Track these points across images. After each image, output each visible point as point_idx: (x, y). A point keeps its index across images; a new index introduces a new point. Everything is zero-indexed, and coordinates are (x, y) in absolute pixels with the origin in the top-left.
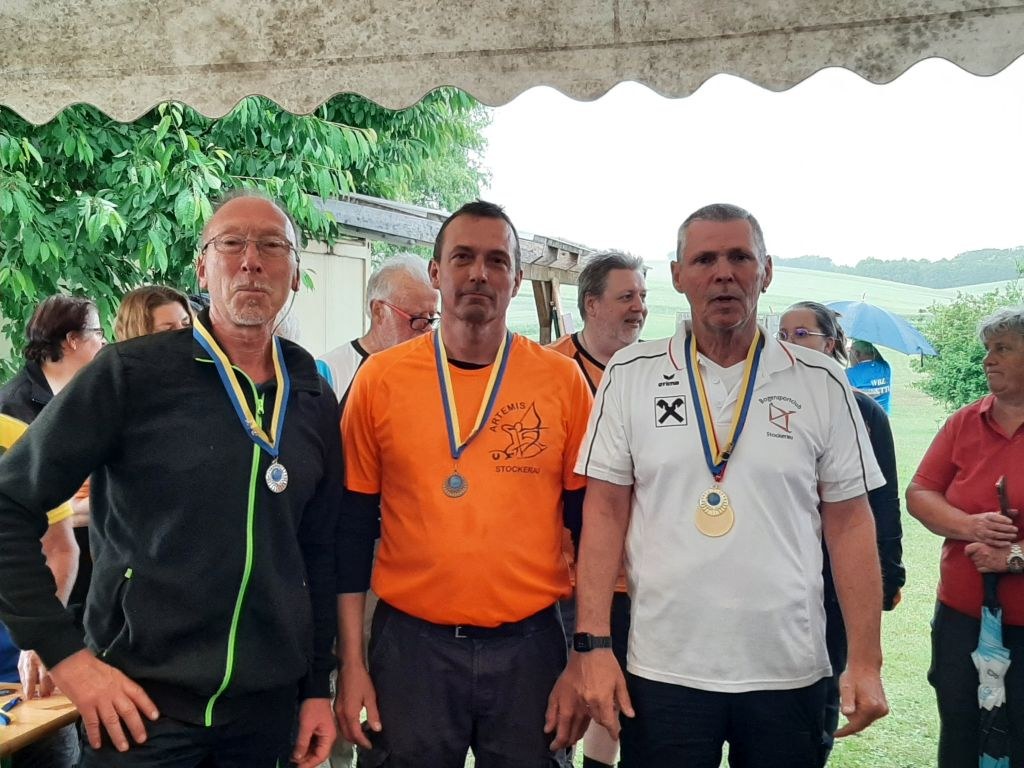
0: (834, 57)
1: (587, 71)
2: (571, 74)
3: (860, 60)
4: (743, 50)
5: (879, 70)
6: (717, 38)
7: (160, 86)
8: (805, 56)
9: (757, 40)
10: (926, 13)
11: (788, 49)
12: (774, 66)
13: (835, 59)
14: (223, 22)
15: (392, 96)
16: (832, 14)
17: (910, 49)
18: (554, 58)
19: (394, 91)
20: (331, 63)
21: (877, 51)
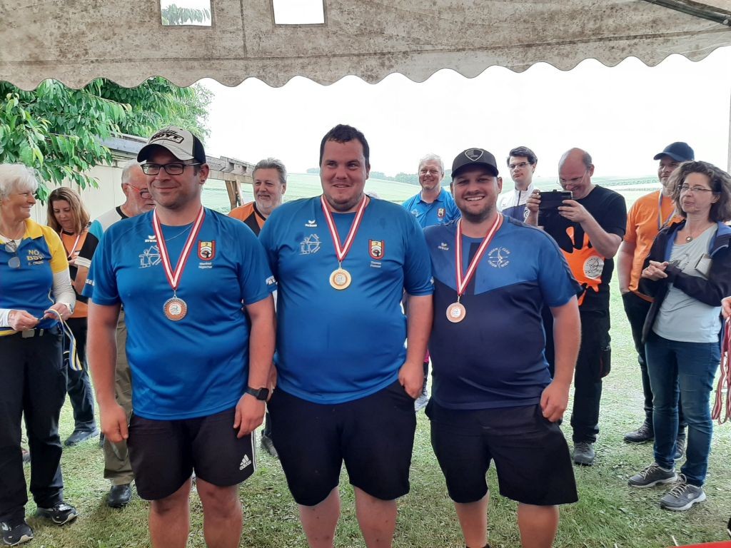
1: (231, 71)
2: (222, 73)
3: (363, 72)
4: (308, 64)
6: (295, 58)
8: (338, 69)
9: (315, 60)
10: (392, 51)
11: (330, 65)
12: (323, 73)
13: (351, 71)
14: (30, 38)
15: (126, 81)
16: (350, 49)
17: (385, 68)
18: (213, 64)
19: (128, 77)
20: (92, 62)
21: (371, 68)
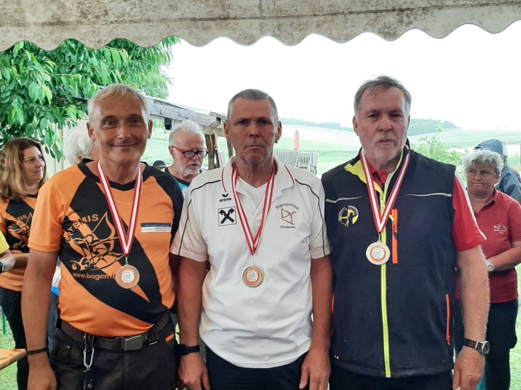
0: (367, 27)
1: (246, 30)
2: (238, 32)
3: (380, 29)
4: (324, 22)
5: (389, 34)
6: (311, 16)
7: (18, 32)
8: (354, 26)
9: (330, 17)
10: (411, 7)
11: (346, 23)
12: (339, 31)
13: (368, 28)
15: (144, 40)
16: (367, 6)
17: (404, 24)
18: (229, 23)
19: (146, 37)
20: (112, 22)
21: (388, 25)
